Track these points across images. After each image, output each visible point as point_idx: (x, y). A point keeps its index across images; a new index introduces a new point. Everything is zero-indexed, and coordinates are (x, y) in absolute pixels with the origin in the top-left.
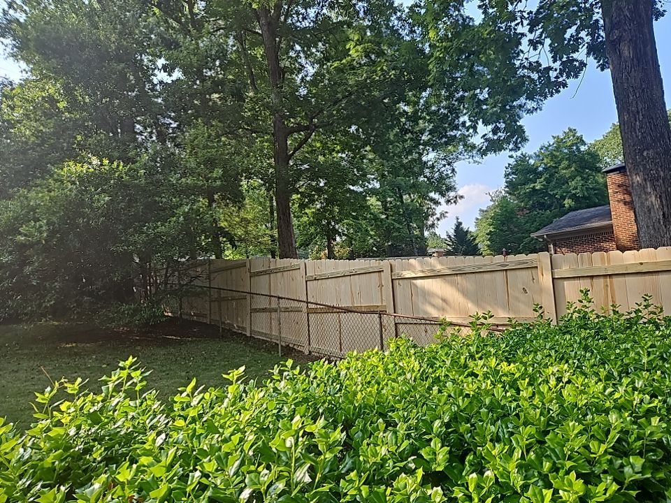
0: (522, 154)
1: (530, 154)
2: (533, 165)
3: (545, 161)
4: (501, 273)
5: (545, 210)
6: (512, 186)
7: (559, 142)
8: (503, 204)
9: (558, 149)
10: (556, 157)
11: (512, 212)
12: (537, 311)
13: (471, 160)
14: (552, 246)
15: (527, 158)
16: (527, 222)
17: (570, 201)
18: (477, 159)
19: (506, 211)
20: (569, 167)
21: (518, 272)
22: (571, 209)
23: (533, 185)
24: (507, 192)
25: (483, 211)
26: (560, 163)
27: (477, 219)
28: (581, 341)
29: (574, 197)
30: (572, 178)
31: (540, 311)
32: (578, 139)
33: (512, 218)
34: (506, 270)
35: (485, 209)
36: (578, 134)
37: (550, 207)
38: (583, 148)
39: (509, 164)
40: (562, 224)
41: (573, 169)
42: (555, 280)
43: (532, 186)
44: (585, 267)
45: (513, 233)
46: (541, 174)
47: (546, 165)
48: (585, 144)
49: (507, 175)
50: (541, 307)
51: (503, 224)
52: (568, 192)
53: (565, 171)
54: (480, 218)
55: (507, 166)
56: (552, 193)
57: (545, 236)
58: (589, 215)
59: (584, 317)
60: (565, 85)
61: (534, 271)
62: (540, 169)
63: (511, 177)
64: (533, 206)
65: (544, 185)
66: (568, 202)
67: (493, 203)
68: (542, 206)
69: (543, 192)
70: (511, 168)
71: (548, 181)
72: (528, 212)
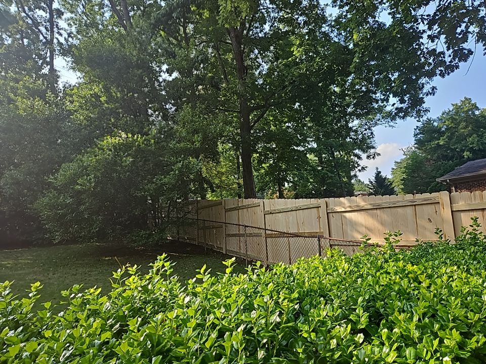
0: (428, 119)
1: (434, 118)
2: (437, 126)
3: (447, 123)
4: (411, 207)
5: (448, 161)
6: (420, 143)
7: (458, 108)
8: (414, 157)
9: (457, 113)
10: (456, 120)
11: (421, 162)
12: (438, 234)
13: (387, 125)
14: (454, 188)
15: (432, 122)
16: (433, 170)
17: (468, 153)
18: (392, 124)
19: (415, 162)
20: (466, 127)
21: (424, 207)
22: (469, 159)
23: (438, 141)
24: (416, 148)
25: (398, 163)
26: (459, 124)
27: (393, 169)
28: (471, 254)
29: (471, 150)
30: (470, 135)
31: (440, 234)
32: (473, 106)
33: (421, 167)
34: (415, 205)
35: (399, 161)
36: (473, 102)
37: (452, 158)
38: (477, 113)
39: (417, 127)
40: (462, 171)
41: (470, 128)
42: (454, 213)
43: (436, 142)
44: (477, 202)
45: (422, 178)
46: (444, 133)
47: (447, 126)
48: (479, 110)
49: (416, 135)
50: (441, 231)
51: (414, 172)
52: (466, 147)
53: (463, 130)
54: (395, 168)
55: (416, 128)
56: (453, 147)
57: (448, 181)
58: (483, 163)
59: (475, 238)
60: (457, 67)
61: (437, 206)
62: (443, 129)
63: (419, 136)
64: (438, 157)
65: (446, 142)
66: (466, 154)
67: (405, 157)
68: (446, 157)
69: (446, 147)
70: (419, 130)
71: (450, 138)
72: (434, 162)
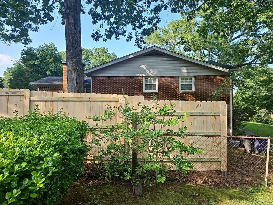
0: (31, 47)
1: (34, 48)
2: (35, 53)
3: (41, 53)
4: (6, 96)
5: (39, 74)
6: (24, 60)
7: (48, 47)
8: (19, 67)
9: (47, 49)
10: (46, 53)
11: (23, 71)
13: (4, 42)
14: (39, 89)
15: (33, 50)
16: (30, 78)
17: (49, 72)
18: (7, 42)
19: (20, 70)
20: (50, 58)
21: (14, 97)
22: (49, 75)
23: (34, 62)
24: (22, 62)
25: (9, 69)
26: (47, 55)
27: (5, 72)
28: (29, 124)
29: (51, 71)
30: (51, 63)
31: (16, 113)
32: (55, 48)
33: (22, 74)
34: (8, 95)
35: (10, 68)
36: (55, 46)
37: (41, 73)
38: (56, 53)
39: (24, 50)
40: (45, 81)
41: (52, 59)
42: (31, 102)
43: (33, 62)
44: (44, 97)
45: (22, 81)
46: (38, 58)
47: (41, 55)
48: (57, 51)
49: (22, 54)
50: (17, 111)
51: (18, 76)
52: (49, 69)
53: (48, 60)
54: (6, 71)
55: (23, 50)
56: (42, 67)
57: (36, 85)
58: (55, 79)
59: (35, 115)
60: (46, 23)
61: (22, 97)
62: (38, 56)
63: (24, 56)
64: (33, 71)
65: (39, 63)
66: (48, 72)
67: (14, 66)
68: (38, 72)
69: (38, 66)
70: (24, 52)
71: (41, 62)
72: (31, 73)
